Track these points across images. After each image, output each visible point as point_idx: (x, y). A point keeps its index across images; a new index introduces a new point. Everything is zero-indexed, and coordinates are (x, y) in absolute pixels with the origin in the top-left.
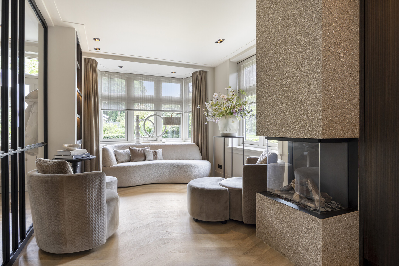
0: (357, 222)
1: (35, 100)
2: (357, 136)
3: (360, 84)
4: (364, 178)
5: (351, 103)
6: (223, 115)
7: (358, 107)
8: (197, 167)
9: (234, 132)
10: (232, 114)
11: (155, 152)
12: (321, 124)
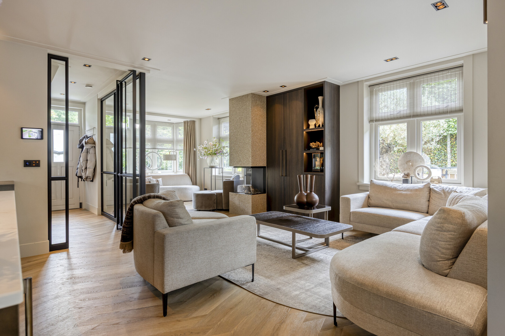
0: (266, 198)
1: (93, 145)
2: (266, 165)
3: (267, 146)
4: (268, 181)
5: (263, 153)
6: (210, 154)
7: (266, 155)
8: (191, 189)
9: (217, 165)
10: (216, 154)
11: (157, 180)
12: (251, 161)
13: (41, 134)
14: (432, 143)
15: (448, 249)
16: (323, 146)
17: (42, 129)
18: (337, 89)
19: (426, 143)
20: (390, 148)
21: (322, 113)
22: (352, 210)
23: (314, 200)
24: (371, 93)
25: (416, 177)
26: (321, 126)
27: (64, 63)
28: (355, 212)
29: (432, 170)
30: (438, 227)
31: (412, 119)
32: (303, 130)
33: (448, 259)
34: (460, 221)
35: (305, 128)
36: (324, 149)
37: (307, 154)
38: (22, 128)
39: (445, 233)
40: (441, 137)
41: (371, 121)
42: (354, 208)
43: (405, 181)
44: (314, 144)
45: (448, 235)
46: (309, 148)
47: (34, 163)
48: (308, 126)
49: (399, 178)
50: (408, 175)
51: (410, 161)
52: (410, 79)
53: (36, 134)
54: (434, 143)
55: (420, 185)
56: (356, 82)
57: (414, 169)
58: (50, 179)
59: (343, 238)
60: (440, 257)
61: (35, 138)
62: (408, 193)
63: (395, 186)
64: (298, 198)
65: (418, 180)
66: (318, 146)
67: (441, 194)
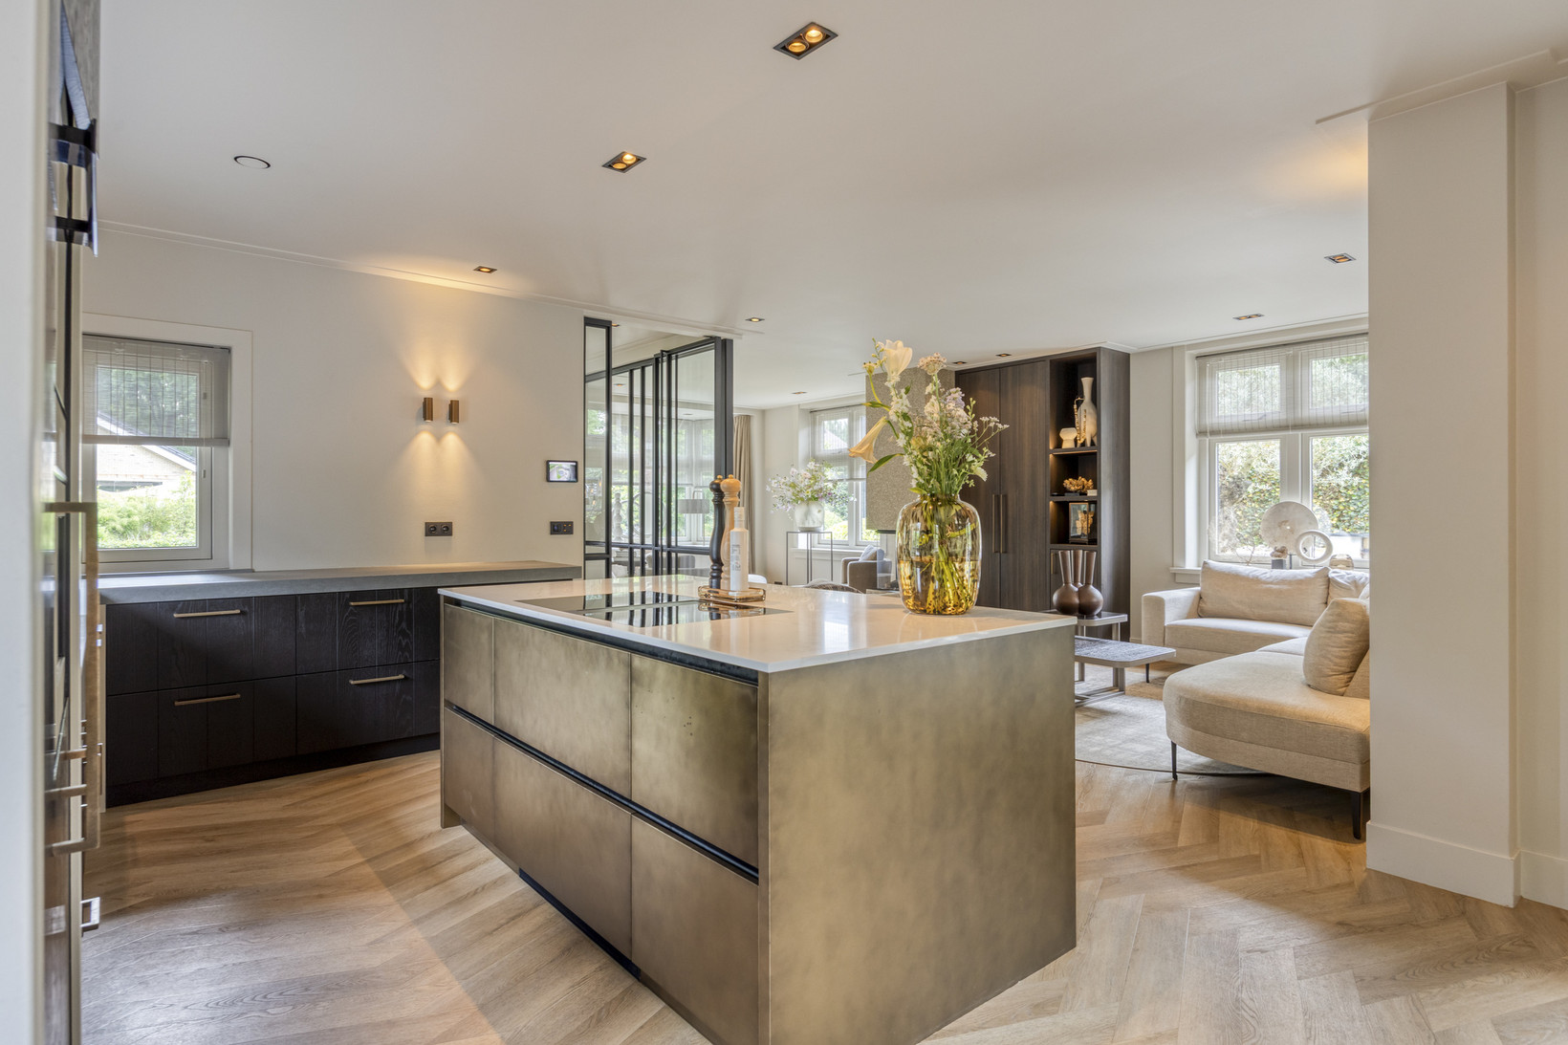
6: (802, 501)
9: (820, 525)
10: (816, 499)
13: (574, 472)
14: (1340, 472)
15: (1343, 658)
16: (1096, 486)
17: (576, 462)
18: (1123, 360)
19: (1324, 473)
20: (1238, 487)
21: (1090, 413)
22: (1167, 623)
23: (1095, 600)
24: (1201, 373)
25: (1299, 555)
26: (1088, 443)
27: (604, 330)
28: (1176, 625)
29: (1333, 540)
30: (1330, 628)
31: (1291, 433)
32: (1047, 452)
33: (1344, 673)
34: (1359, 617)
35: (1051, 448)
36: (1099, 493)
37: (1058, 503)
38: (548, 462)
39: (1340, 635)
40: (1362, 460)
41: (1200, 433)
42: (1171, 618)
43: (1278, 564)
44: (1074, 482)
45: (1343, 638)
46: (1061, 490)
47: (564, 527)
48: (1059, 443)
49: (1264, 557)
50: (1283, 551)
51: (1286, 521)
52: (1287, 348)
53: (567, 472)
54: (1343, 472)
55: (1309, 572)
56: (1169, 348)
57: (1296, 537)
58: (587, 558)
59: (1148, 681)
60: (1333, 670)
61: (565, 480)
62: (1285, 587)
63: (1257, 574)
64: (1060, 597)
65: (1305, 563)
66: (1084, 487)
67: (1350, 589)
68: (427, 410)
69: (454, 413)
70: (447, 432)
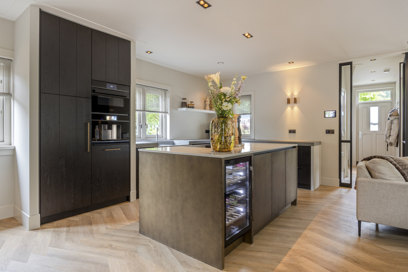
13: (335, 114)
17: (335, 111)
38: (325, 112)
47: (331, 132)
53: (332, 114)
58: (341, 141)
61: (331, 117)
68: (289, 101)
69: (295, 101)
70: (295, 106)
